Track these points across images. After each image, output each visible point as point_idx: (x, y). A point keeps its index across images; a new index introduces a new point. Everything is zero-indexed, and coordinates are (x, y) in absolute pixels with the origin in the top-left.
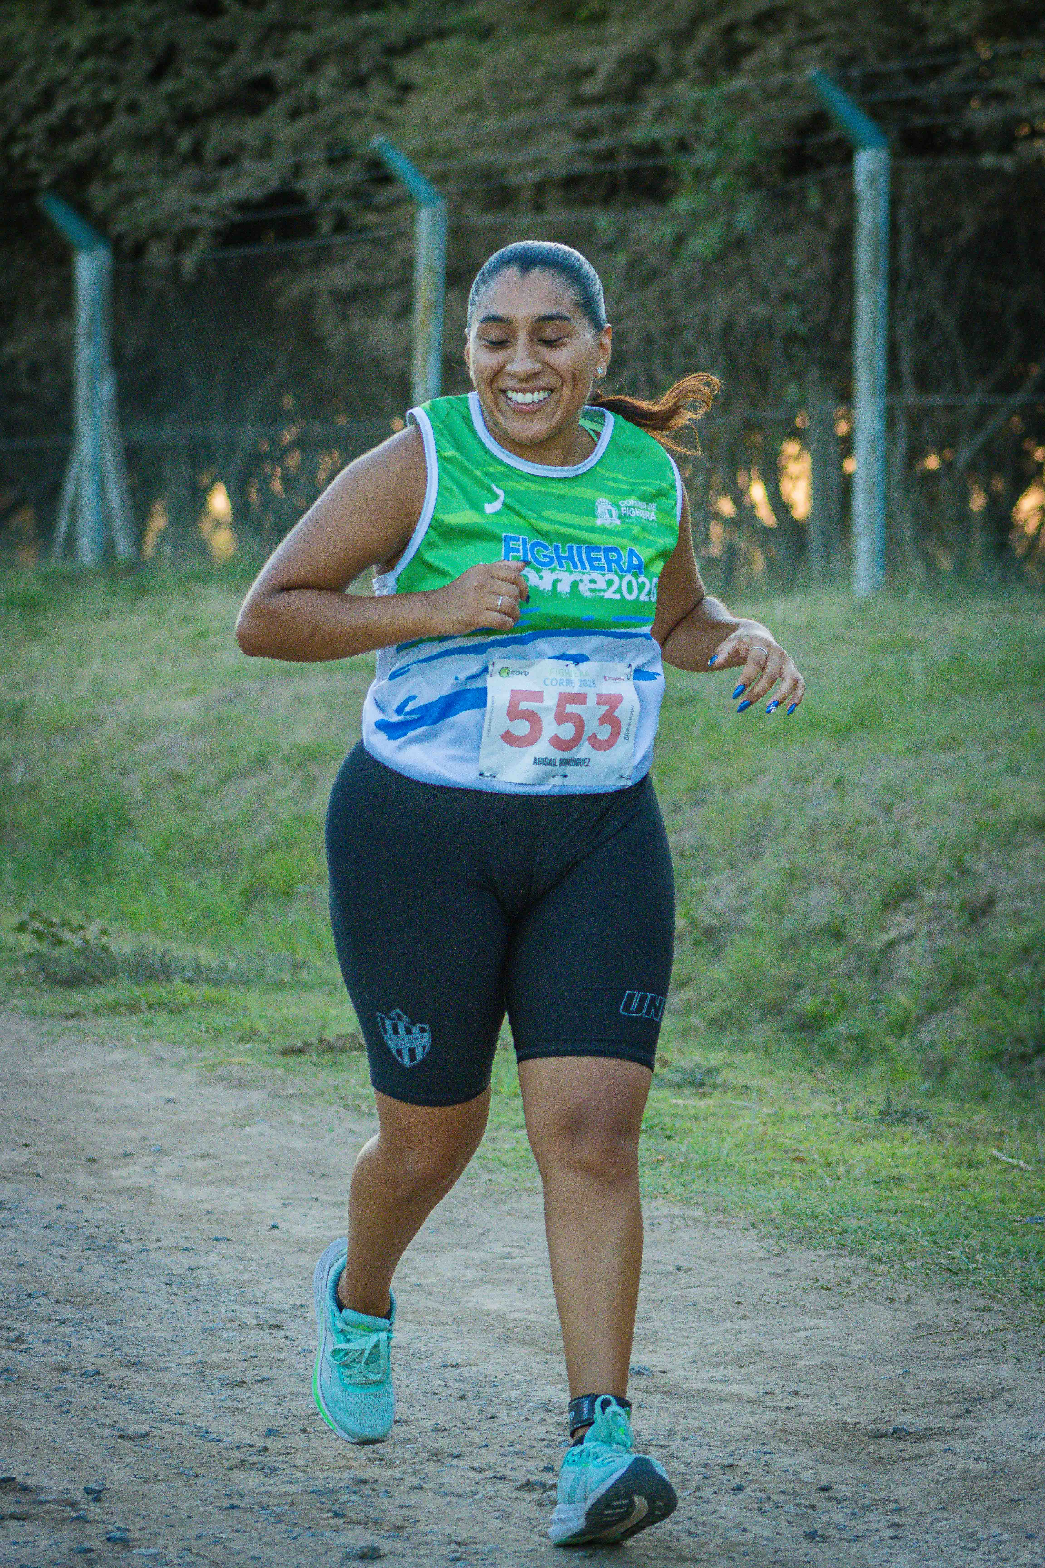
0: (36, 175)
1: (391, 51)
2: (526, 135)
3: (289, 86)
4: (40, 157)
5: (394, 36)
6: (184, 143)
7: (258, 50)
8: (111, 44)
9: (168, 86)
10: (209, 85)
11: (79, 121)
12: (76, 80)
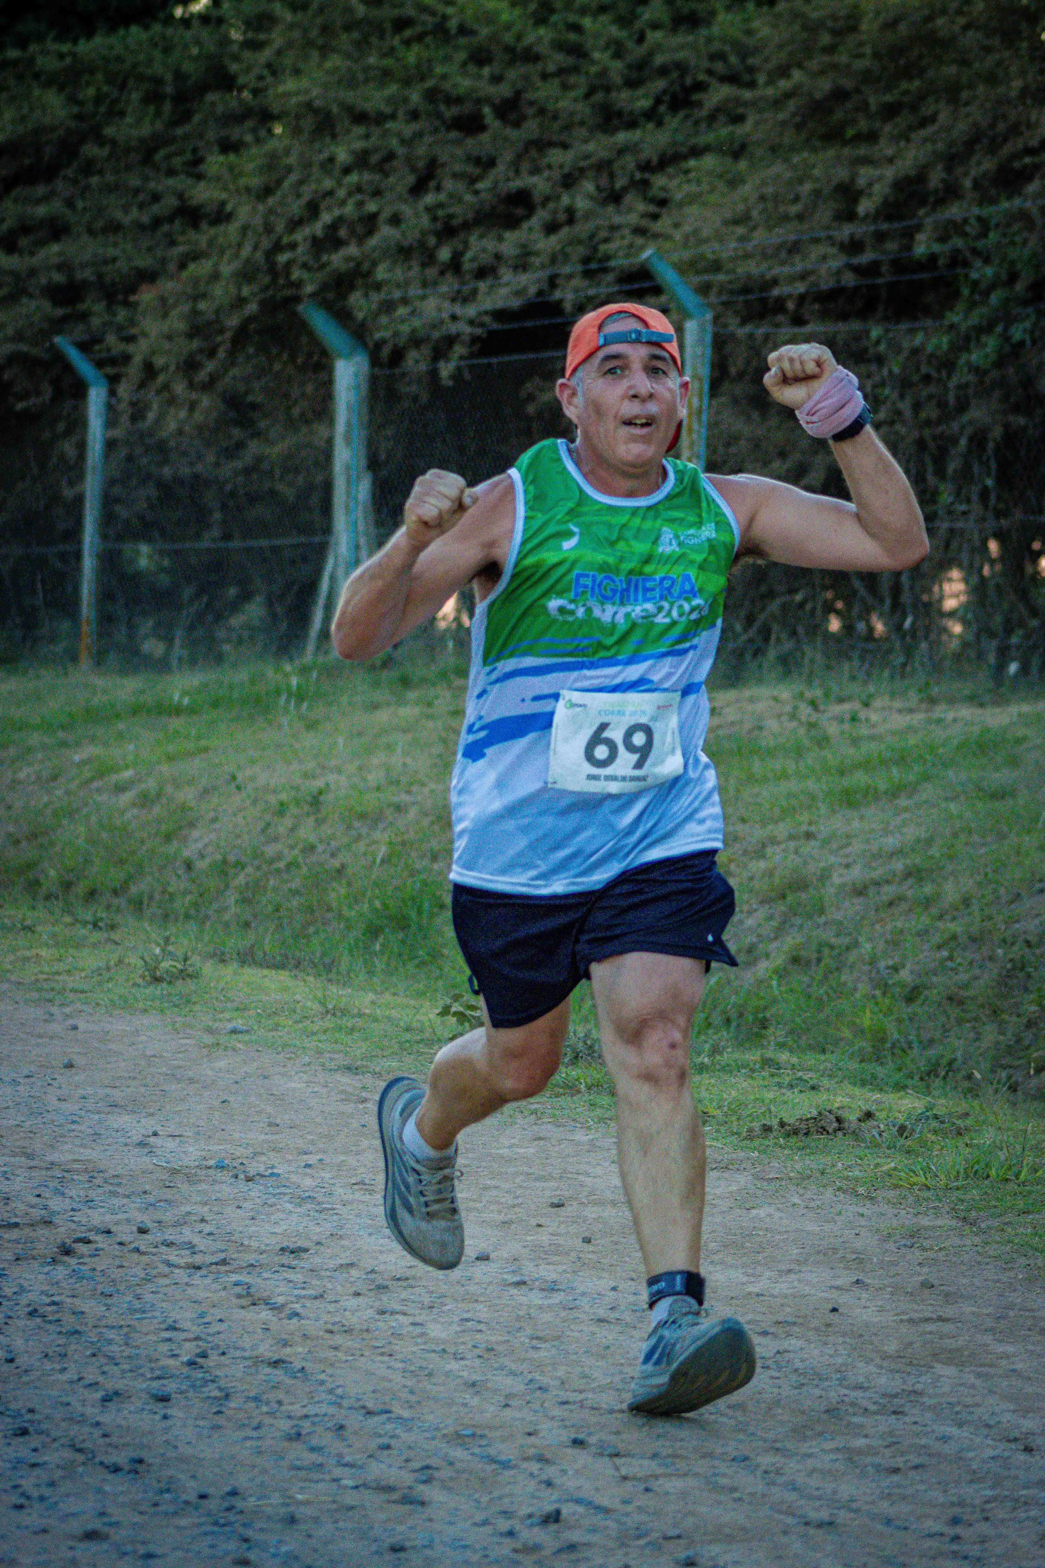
0: (299, 284)
1: (646, 167)
2: (794, 248)
3: (547, 199)
4: (305, 266)
5: (648, 153)
6: (444, 254)
7: (516, 167)
8: (375, 159)
9: (430, 199)
10: (469, 198)
11: (343, 233)
12: (341, 193)
